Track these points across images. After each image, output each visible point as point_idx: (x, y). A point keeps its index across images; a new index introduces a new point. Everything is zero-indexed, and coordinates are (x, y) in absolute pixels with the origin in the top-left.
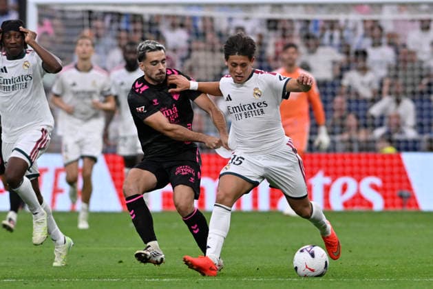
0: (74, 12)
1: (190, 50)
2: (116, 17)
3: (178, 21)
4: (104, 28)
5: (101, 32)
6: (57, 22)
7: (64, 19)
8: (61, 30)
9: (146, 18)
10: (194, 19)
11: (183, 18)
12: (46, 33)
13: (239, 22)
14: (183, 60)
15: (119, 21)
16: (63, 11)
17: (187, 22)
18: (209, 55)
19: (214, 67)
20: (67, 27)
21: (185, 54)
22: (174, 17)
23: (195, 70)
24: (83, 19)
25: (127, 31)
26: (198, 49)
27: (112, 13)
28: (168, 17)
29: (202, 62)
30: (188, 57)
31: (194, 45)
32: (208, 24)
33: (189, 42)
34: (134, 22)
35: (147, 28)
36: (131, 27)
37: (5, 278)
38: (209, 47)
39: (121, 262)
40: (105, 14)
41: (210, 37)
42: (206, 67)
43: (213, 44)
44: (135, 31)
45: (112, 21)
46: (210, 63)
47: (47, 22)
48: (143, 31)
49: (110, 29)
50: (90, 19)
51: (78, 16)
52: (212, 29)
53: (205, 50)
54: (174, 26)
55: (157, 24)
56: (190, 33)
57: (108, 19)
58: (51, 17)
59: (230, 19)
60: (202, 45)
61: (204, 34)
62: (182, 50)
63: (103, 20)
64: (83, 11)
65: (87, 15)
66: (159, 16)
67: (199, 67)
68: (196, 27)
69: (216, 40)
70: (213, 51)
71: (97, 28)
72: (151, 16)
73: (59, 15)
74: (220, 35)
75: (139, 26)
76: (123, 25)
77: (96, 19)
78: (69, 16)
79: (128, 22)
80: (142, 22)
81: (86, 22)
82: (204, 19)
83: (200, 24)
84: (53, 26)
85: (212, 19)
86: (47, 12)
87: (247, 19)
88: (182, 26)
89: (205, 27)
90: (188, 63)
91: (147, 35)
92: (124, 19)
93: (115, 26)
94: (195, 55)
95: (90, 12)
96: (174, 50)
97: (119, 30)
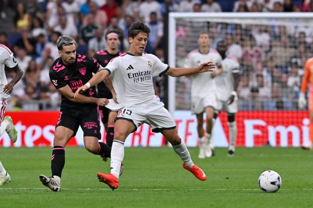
0: (198, 23)
1: (271, 47)
2: (224, 26)
3: (263, 28)
4: (216, 32)
5: (215, 35)
6: (188, 29)
7: (192, 27)
8: (190, 34)
9: (244, 27)
10: (273, 27)
11: (267, 26)
12: (181, 36)
13: (302, 29)
14: (267, 52)
15: (226, 28)
16: (191, 22)
17: (269, 29)
18: (283, 49)
19: (286, 57)
20: (194, 32)
21: (267, 49)
22: (261, 26)
23: (274, 59)
24: (204, 27)
25: (231, 34)
26: (276, 46)
27: (222, 23)
28: (257, 26)
29: (278, 54)
30: (270, 51)
31: (274, 43)
32: (282, 30)
33: (270, 41)
34: (236, 29)
35: (244, 32)
36: (234, 32)
37: (155, 188)
38: (282, 44)
39: (227, 178)
40: (218, 24)
41: (283, 38)
42: (281, 57)
43: (285, 43)
44: (237, 34)
45: (222, 28)
46: (284, 54)
47: (181, 28)
48: (241, 35)
49: (220, 33)
50: (208, 27)
51: (201, 25)
52: (285, 33)
53: (280, 46)
54: (261, 32)
55: (250, 30)
56: (271, 36)
57: (219, 27)
58: (184, 26)
59: (296, 27)
60: (278, 43)
61: (280, 37)
62: (266, 46)
63: (216, 27)
64: (204, 22)
65: (206, 25)
66: (251, 26)
67: (276, 57)
68: (274, 32)
69: (287, 40)
70: (285, 47)
71: (213, 33)
72: (247, 25)
73: (189, 24)
74: (290, 37)
75: (239, 31)
76: (229, 31)
77: (212, 27)
78: (196, 25)
79: (232, 29)
80: (241, 28)
81: (206, 29)
82: (279, 27)
83: (277, 30)
84: (185, 31)
85: (284, 27)
86: (181, 22)
87: (306, 27)
88: (266, 31)
89: (280, 32)
90: (270, 55)
91: (244, 37)
92: (229, 27)
93: (224, 31)
94: (274, 49)
95: (208, 23)
96: (261, 46)
97: (227, 34)
